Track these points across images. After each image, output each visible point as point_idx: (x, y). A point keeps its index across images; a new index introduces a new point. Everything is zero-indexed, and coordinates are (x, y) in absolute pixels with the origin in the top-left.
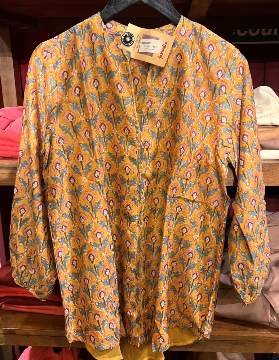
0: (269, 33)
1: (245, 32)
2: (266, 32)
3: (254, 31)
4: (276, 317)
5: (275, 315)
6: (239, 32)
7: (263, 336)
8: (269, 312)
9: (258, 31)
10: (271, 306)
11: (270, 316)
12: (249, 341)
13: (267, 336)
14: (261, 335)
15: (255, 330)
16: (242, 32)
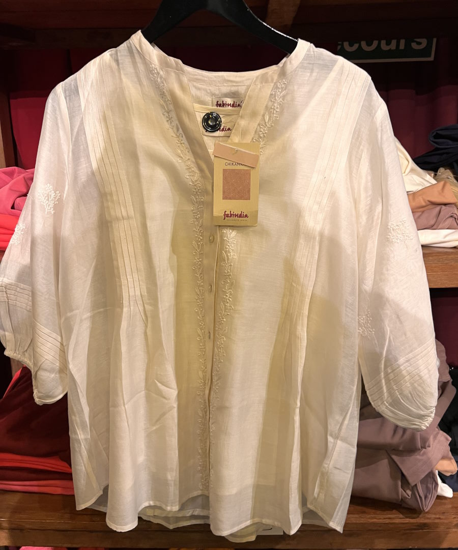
0: (393, 46)
1: (356, 46)
2: (388, 44)
3: (369, 44)
4: (411, 490)
5: (409, 489)
6: (346, 44)
7: (391, 522)
8: (400, 483)
9: (375, 43)
10: (403, 475)
11: (400, 490)
12: (370, 530)
13: (397, 521)
14: (387, 521)
15: (378, 512)
16: (351, 45)
